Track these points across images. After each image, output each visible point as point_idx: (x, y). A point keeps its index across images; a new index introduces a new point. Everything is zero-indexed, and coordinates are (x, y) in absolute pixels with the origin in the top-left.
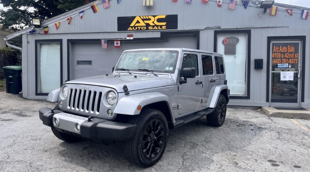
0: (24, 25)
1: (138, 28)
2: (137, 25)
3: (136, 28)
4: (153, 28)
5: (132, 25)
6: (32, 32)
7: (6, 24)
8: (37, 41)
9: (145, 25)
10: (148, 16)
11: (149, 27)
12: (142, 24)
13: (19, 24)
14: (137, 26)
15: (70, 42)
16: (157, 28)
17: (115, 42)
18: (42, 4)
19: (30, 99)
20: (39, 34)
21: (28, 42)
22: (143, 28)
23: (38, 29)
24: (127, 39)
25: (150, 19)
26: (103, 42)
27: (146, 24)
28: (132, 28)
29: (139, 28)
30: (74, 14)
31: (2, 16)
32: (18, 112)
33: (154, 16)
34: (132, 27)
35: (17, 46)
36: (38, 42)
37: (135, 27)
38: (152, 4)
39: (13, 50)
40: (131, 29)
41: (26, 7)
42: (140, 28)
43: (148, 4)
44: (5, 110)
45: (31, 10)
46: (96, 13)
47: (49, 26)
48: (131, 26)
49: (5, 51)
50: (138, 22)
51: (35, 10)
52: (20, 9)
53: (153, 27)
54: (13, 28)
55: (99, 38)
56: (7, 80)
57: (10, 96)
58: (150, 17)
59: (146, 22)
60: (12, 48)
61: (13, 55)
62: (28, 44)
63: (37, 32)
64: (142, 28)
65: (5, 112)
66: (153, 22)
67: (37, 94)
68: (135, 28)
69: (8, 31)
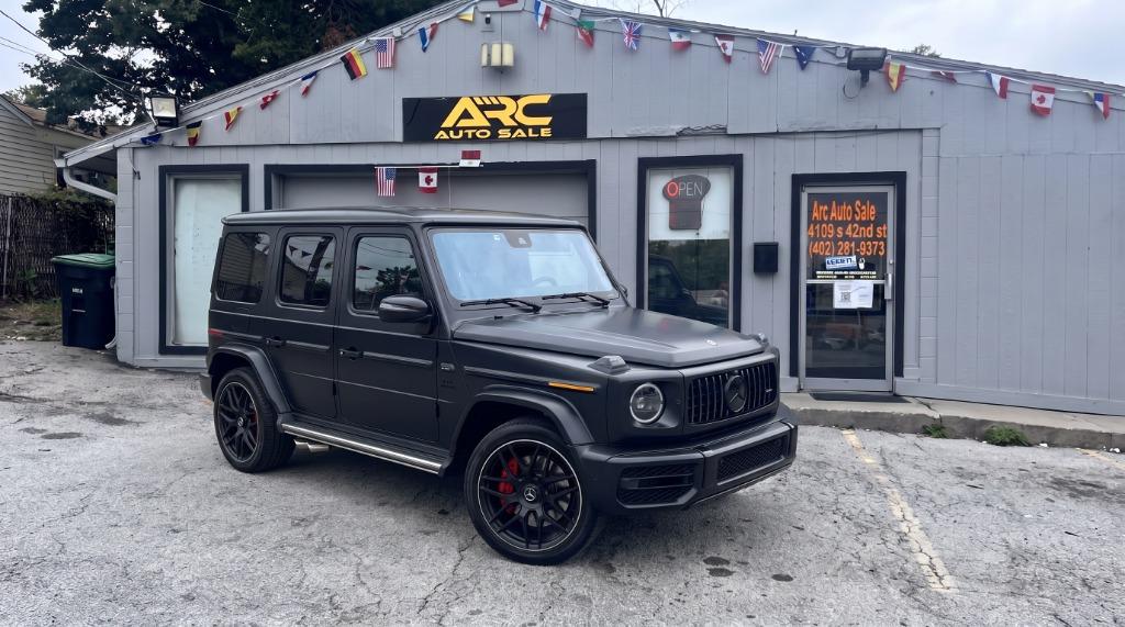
0: (121, 110)
1: (465, 135)
2: (463, 123)
3: (461, 132)
4: (512, 133)
5: (448, 123)
6: (151, 142)
7: (58, 111)
8: (165, 172)
9: (488, 124)
10: (496, 97)
11: (500, 132)
12: (479, 120)
13: (102, 109)
14: (464, 128)
15: (275, 174)
16: (523, 135)
17: (422, 176)
18: (183, 39)
19: (142, 369)
20: (173, 146)
21: (136, 174)
22: (481, 134)
23: (167, 131)
24: (461, 165)
25: (502, 107)
26: (381, 173)
27: (489, 120)
28: (448, 134)
29: (470, 132)
30: (285, 81)
31: (44, 81)
32: (100, 410)
33: (516, 98)
34: (447, 130)
35: (95, 183)
36: (170, 175)
37: (456, 129)
38: (508, 60)
39: (83, 200)
40: (446, 137)
41: (127, 49)
42: (474, 134)
43: (496, 61)
44: (58, 404)
45: (145, 58)
46: (359, 82)
47: (204, 119)
48: (443, 126)
49: (57, 200)
50: (466, 115)
51: (159, 60)
52: (106, 55)
53: (513, 129)
54: (81, 121)
55: (369, 162)
56: (64, 303)
57: (74, 357)
58: (504, 101)
59: (490, 114)
60: (81, 193)
61: (82, 214)
62: (136, 180)
63: (166, 141)
64: (478, 135)
65: (57, 411)
66: (512, 117)
67: (164, 349)
68: (456, 133)
69: (67, 133)
